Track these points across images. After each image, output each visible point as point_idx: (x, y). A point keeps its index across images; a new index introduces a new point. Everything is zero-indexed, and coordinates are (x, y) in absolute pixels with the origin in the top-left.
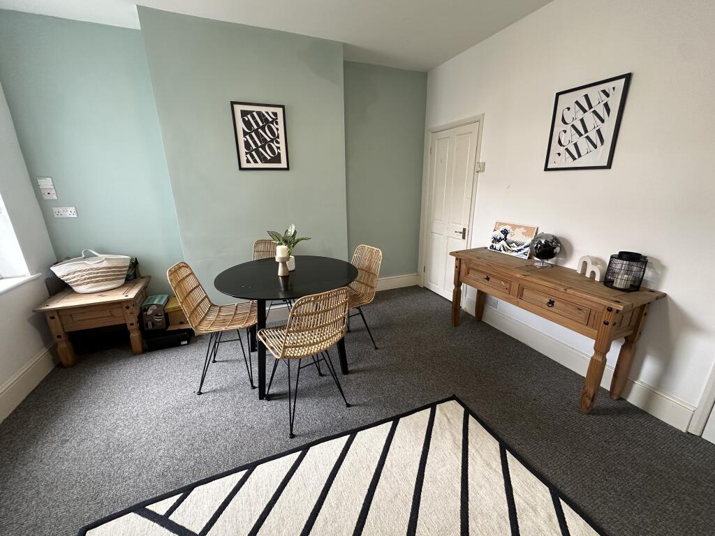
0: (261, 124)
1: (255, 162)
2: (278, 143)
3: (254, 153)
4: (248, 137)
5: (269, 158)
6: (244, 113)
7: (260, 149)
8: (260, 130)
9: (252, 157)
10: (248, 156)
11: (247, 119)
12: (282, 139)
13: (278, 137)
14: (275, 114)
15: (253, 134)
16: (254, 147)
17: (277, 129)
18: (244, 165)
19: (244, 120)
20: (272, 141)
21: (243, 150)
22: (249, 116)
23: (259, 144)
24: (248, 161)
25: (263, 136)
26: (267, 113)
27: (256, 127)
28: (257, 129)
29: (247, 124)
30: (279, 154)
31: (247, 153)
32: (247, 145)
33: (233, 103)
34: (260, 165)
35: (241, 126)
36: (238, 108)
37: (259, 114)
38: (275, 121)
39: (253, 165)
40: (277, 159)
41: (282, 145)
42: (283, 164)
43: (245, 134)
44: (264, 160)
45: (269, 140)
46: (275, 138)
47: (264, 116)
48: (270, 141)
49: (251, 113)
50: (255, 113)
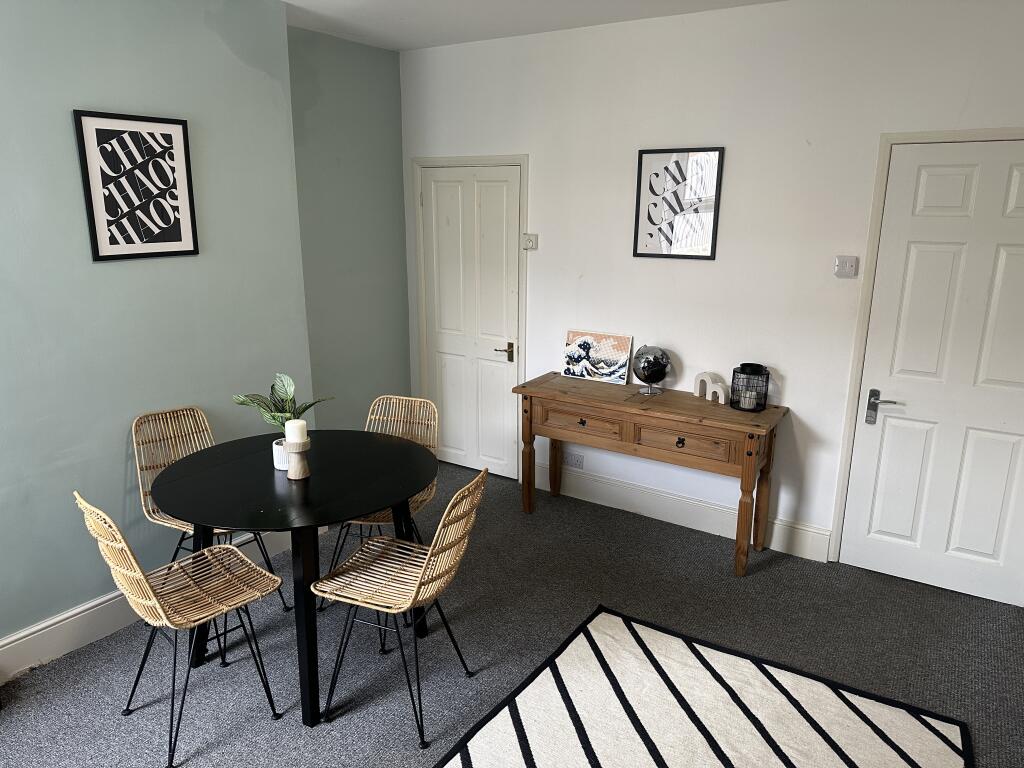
0: (140, 160)
1: (129, 240)
2: (174, 197)
3: (125, 221)
4: (111, 186)
5: (157, 231)
6: (103, 136)
7: (138, 212)
8: (137, 172)
9: (122, 230)
10: (113, 228)
11: (109, 149)
12: (182, 191)
13: (175, 186)
14: (168, 138)
15: (123, 180)
16: (126, 209)
17: (173, 169)
18: (106, 249)
19: (103, 151)
20: (162, 194)
21: (102, 216)
22: (114, 142)
23: (137, 202)
24: (113, 241)
25: (143, 184)
26: (152, 135)
27: (129, 166)
28: (132, 170)
29: (111, 158)
30: (177, 220)
31: (110, 223)
32: (111, 204)
33: (78, 115)
34: (139, 247)
35: (96, 163)
36: (91, 125)
37: (134, 136)
38: (167, 151)
39: (123, 248)
40: (172, 232)
41: (183, 202)
42: (186, 244)
43: (106, 180)
44: (147, 236)
45: (156, 192)
46: (169, 189)
47: (146, 142)
48: (158, 196)
49: (117, 134)
50: (126, 137)
